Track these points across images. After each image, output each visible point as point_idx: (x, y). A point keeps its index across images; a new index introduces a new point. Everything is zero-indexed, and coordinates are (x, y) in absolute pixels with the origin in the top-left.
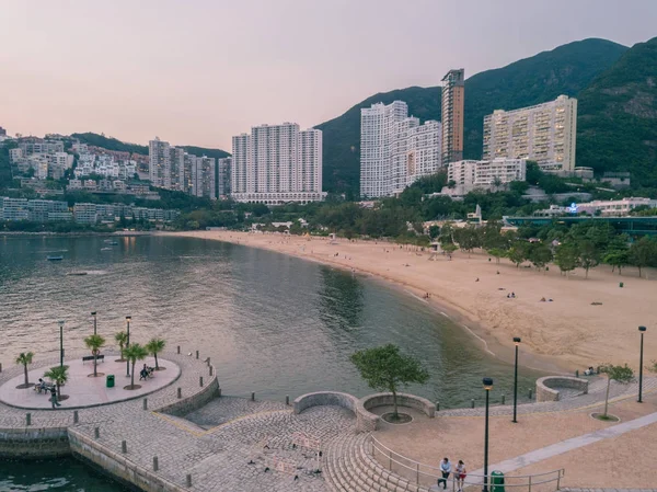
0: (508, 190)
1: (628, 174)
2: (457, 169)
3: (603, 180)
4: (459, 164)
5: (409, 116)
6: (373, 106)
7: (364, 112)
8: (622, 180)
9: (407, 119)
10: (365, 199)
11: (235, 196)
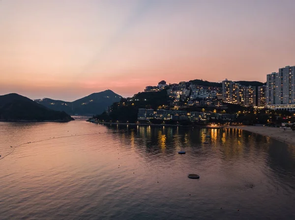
11: (269, 107)
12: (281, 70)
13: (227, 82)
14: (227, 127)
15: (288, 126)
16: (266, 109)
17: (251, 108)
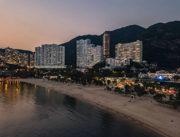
0: (126, 67)
1: (156, 63)
2: (109, 60)
3: (151, 65)
4: (110, 59)
5: (91, 44)
6: (80, 40)
7: (77, 42)
8: (155, 64)
9: (91, 45)
10: (78, 67)
11: (36, 67)
12: (43, 46)
13: (9, 49)
14: (9, 80)
15: (46, 78)
16: (34, 68)
17: (25, 67)
